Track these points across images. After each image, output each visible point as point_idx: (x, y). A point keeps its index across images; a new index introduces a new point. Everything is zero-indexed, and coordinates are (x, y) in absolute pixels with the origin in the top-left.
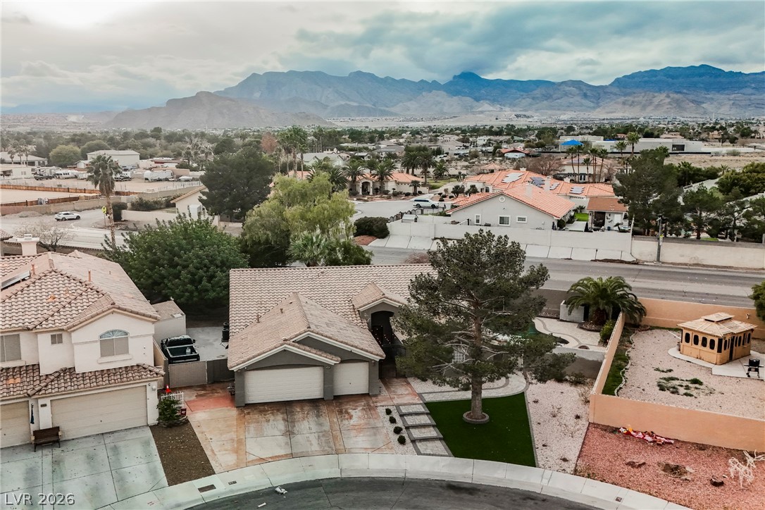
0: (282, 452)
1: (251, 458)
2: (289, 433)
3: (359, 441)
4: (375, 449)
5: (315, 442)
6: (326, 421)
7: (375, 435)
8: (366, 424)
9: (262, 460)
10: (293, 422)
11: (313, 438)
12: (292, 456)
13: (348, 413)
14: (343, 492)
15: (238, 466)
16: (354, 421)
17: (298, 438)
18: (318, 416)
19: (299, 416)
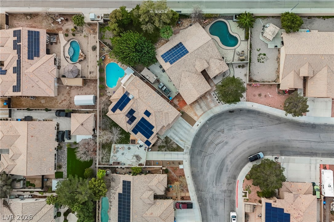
0: (202, 112)
1: (199, 116)
2: (201, 107)
3: (212, 105)
4: (216, 106)
5: (206, 108)
6: (204, 101)
7: (214, 102)
8: (212, 99)
9: (201, 115)
10: (200, 104)
11: (205, 106)
12: (204, 113)
13: (207, 98)
14: (216, 119)
15: (198, 119)
16: (209, 100)
17: (203, 108)
18: (203, 101)
19: (200, 102)
